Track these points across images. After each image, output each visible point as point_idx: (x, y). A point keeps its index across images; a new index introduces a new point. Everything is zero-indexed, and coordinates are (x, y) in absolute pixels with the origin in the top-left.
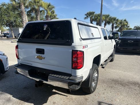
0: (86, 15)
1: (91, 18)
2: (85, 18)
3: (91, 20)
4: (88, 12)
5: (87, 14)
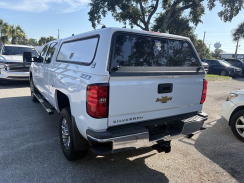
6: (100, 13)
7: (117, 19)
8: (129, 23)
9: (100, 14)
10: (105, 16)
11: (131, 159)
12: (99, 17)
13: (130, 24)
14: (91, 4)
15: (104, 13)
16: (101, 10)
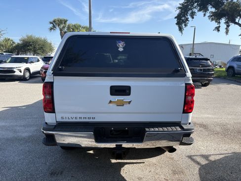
0: (51, 23)
1: (61, 30)
2: (51, 29)
3: (61, 32)
4: (56, 18)
5: (54, 21)
6: (188, 15)
7: (212, 19)
8: (225, 21)
9: (189, 17)
10: (193, 18)
11: (113, 161)
12: (187, 19)
13: (226, 23)
14: (179, 8)
15: (193, 15)
16: (190, 12)
